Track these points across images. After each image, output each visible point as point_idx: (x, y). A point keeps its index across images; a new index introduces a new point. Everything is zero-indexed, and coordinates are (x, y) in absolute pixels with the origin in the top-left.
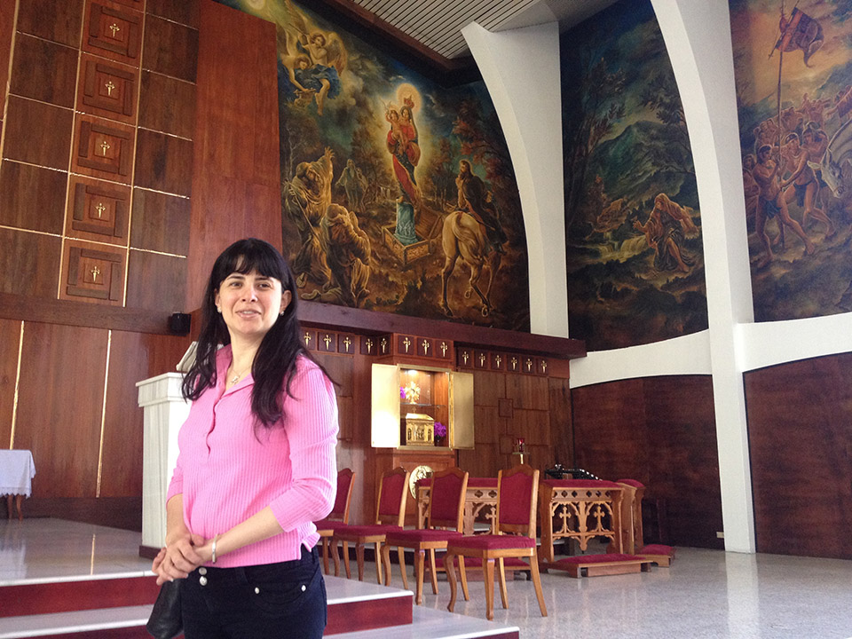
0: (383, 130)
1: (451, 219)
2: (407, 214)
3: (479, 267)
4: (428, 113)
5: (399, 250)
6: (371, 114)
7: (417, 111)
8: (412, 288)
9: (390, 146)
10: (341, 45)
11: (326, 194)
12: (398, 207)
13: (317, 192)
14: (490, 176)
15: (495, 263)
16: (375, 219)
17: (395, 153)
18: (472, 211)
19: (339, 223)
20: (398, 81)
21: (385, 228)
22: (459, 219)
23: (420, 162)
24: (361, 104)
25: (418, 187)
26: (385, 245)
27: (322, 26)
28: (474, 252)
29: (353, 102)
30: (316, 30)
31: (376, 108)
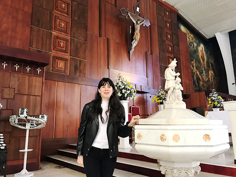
0: (200, 55)
1: (210, 72)
2: (205, 71)
3: (214, 82)
4: (205, 50)
5: (205, 79)
6: (198, 51)
7: (204, 50)
8: (207, 87)
9: (201, 57)
10: (193, 37)
11: (195, 68)
12: (204, 70)
13: (194, 68)
14: (214, 63)
15: (216, 81)
16: (201, 73)
17: (202, 59)
18: (212, 70)
19: (197, 74)
20: (201, 44)
21: (202, 75)
22: (211, 72)
23: (205, 60)
24: (197, 49)
25: (205, 66)
26: (203, 78)
27: (191, 33)
28: (214, 79)
29: (196, 49)
30: (190, 34)
31: (199, 49)
